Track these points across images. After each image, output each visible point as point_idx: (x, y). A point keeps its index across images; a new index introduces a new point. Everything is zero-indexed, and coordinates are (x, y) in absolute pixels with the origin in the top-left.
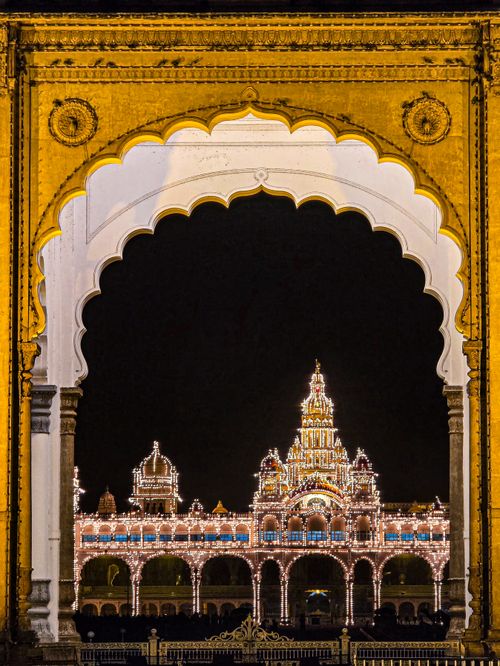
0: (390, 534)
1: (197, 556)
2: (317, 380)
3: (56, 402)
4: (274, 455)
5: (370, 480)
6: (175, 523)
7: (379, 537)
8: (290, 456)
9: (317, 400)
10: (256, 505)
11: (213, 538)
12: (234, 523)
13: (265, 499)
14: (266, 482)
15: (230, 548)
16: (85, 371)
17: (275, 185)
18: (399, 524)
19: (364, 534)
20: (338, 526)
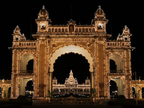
0: (79, 87)
1: (59, 88)
2: (71, 71)
3: (51, 73)
4: (67, 78)
5: (77, 81)
6: (57, 85)
7: (78, 87)
8: (69, 78)
9: (71, 73)
10: (65, 83)
11: (61, 87)
12: (63, 85)
13: (66, 83)
14: (66, 81)
15: (63, 88)
16: (54, 70)
17: (73, 52)
18: (80, 85)
19: (76, 86)
20: (73, 86)
